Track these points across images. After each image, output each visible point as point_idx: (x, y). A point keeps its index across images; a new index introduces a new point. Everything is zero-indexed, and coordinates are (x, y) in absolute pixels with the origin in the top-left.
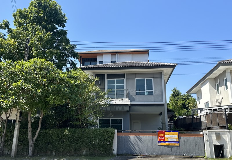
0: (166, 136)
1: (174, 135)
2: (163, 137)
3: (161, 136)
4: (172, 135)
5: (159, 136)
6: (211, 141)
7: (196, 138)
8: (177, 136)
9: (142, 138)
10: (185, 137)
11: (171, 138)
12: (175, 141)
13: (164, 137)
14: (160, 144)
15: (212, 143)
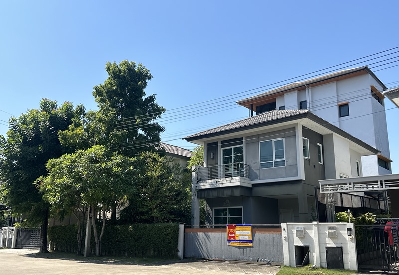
0: (237, 233)
1: (246, 230)
2: (233, 233)
3: (231, 233)
4: (244, 230)
5: (229, 233)
6: (292, 240)
7: (275, 236)
8: (250, 233)
9: (211, 235)
10: (260, 234)
11: (243, 235)
12: (248, 239)
13: (235, 233)
14: (230, 244)
15: (294, 243)
